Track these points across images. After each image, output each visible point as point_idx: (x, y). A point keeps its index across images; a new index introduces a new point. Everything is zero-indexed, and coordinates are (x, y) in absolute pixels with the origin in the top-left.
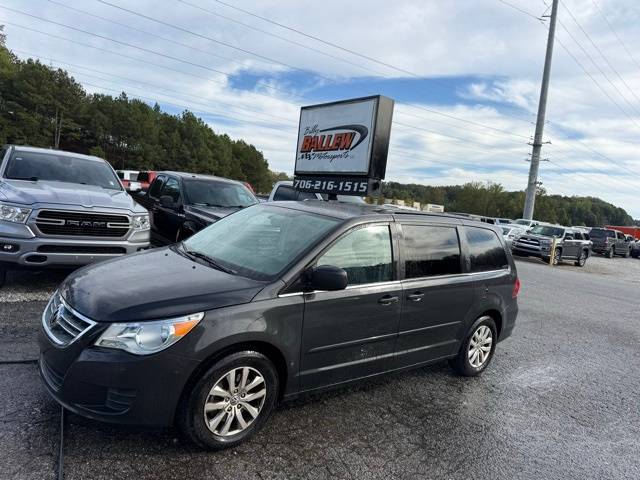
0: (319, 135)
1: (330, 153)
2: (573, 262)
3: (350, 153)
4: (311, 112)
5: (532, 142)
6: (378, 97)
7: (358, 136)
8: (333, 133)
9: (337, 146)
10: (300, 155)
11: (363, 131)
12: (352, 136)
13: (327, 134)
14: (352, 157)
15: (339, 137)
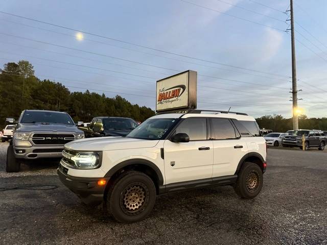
0: (165, 92)
1: (171, 100)
2: (317, 148)
3: (179, 98)
4: (161, 82)
5: (292, 91)
6: (188, 71)
7: (182, 90)
8: (171, 90)
9: (173, 96)
10: (158, 102)
11: (183, 87)
12: (179, 90)
13: (168, 91)
14: (180, 100)
15: (174, 92)
